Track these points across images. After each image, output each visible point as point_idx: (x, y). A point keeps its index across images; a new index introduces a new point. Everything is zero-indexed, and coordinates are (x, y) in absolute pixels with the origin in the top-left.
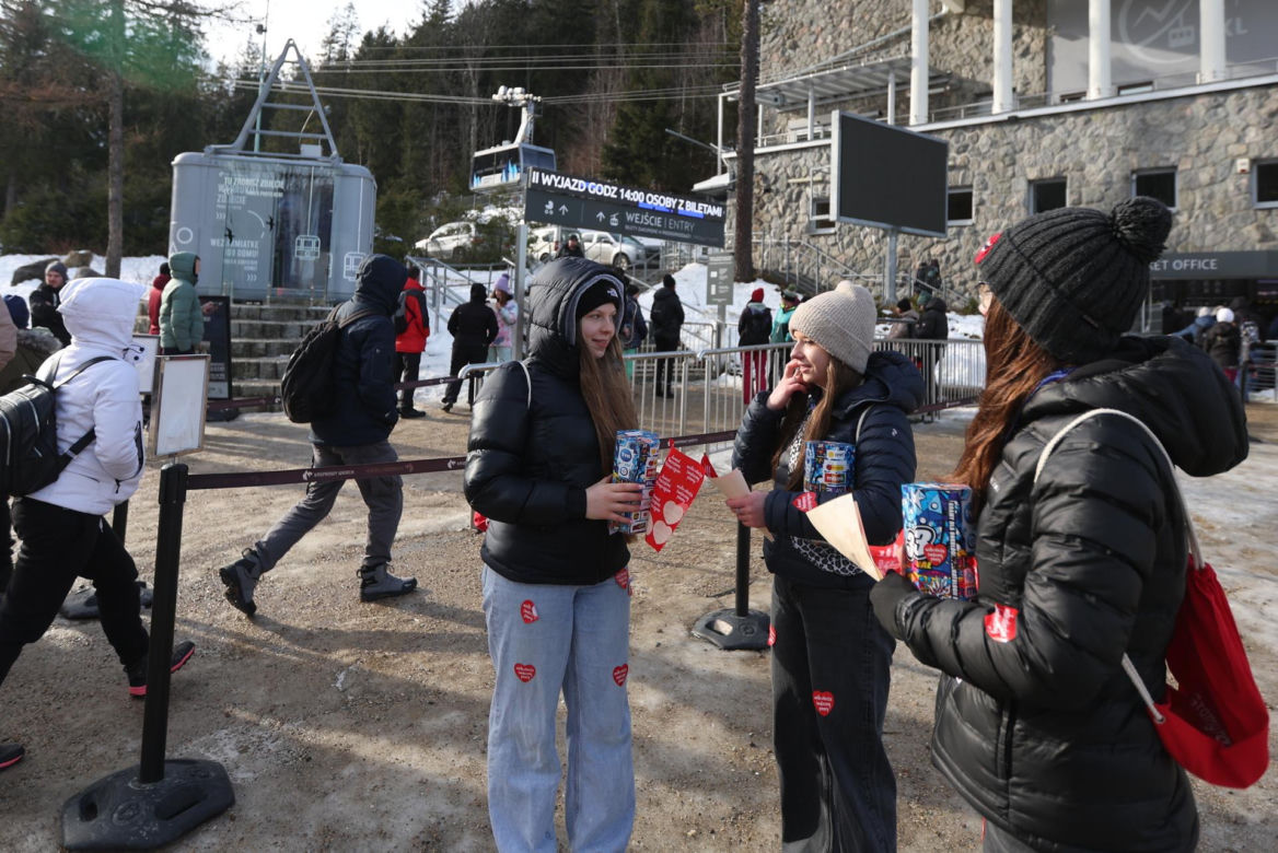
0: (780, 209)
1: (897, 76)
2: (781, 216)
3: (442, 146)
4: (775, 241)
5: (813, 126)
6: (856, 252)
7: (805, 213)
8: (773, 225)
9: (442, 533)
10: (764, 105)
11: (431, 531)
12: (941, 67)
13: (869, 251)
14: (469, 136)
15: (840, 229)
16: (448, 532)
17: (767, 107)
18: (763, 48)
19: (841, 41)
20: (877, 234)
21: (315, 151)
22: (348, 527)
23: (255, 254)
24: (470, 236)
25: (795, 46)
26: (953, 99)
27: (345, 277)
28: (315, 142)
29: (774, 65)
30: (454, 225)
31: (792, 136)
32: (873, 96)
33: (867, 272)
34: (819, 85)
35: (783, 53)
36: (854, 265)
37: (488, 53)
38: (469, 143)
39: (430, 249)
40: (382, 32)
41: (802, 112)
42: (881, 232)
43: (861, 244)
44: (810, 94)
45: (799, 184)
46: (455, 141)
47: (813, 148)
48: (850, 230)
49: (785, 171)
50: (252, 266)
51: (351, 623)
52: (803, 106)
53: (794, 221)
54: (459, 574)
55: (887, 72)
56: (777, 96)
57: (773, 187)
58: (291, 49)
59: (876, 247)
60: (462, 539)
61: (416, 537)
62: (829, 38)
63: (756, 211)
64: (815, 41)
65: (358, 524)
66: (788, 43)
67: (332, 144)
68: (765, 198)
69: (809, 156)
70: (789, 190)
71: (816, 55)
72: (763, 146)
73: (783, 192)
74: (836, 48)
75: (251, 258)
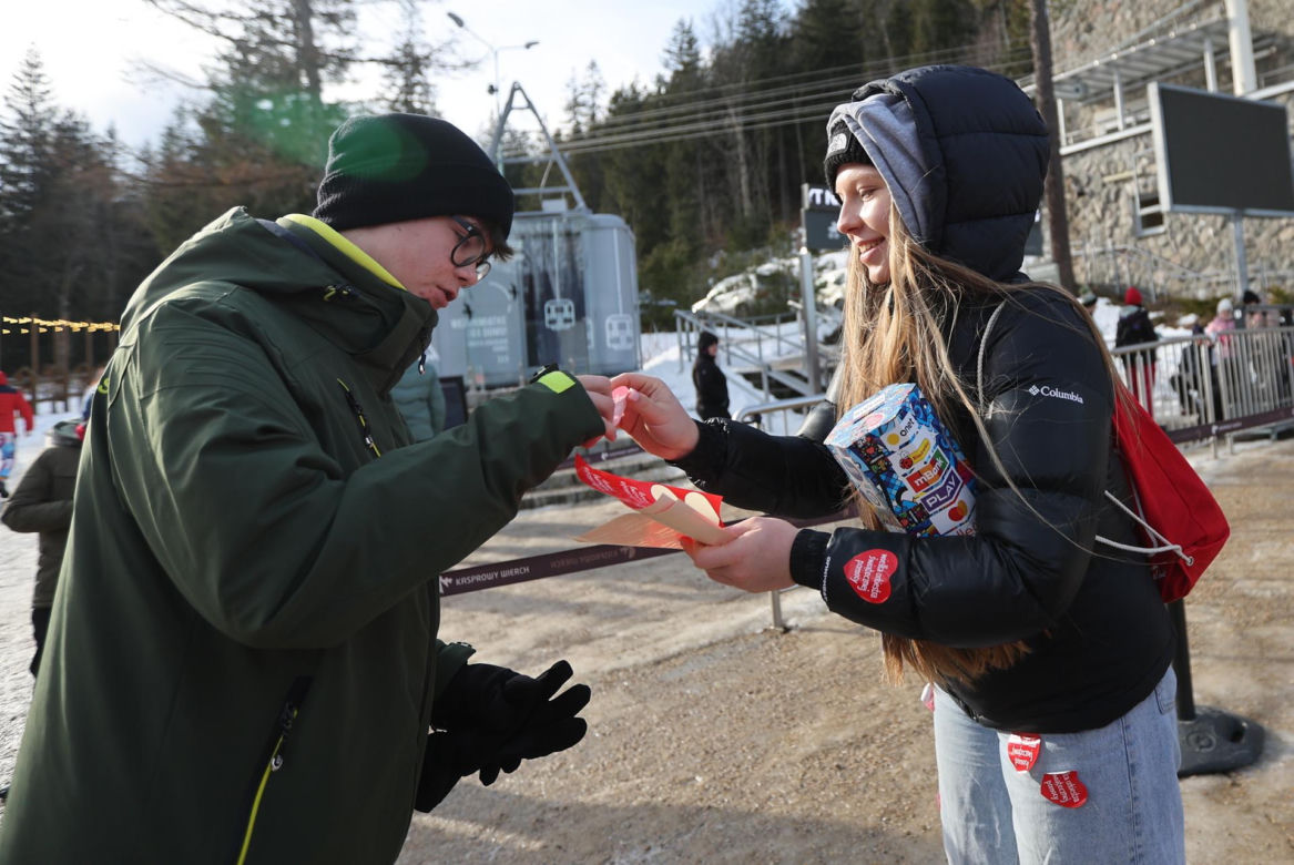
0: (1098, 212)
1: (1214, 44)
2: (1100, 220)
3: (712, 202)
4: (1099, 249)
5: (1124, 116)
6: (1192, 250)
7: (1126, 214)
8: (1092, 231)
9: (737, 638)
10: (1064, 100)
11: (720, 637)
12: (1262, 26)
13: (1207, 247)
14: (740, 186)
15: (1170, 226)
16: (744, 636)
17: (1066, 102)
18: (1054, 36)
19: (1142, 15)
20: (1213, 225)
21: (559, 206)
22: (611, 644)
23: (503, 331)
24: (752, 289)
25: (1090, 29)
26: (1282, 60)
27: (609, 344)
28: (556, 196)
29: (1069, 54)
30: (733, 280)
31: (1098, 130)
32: (1188, 73)
33: (1209, 271)
34: (1125, 67)
35: (1078, 38)
36: (1192, 265)
37: (749, 90)
38: (741, 195)
39: (710, 310)
40: (633, 87)
41: (1108, 102)
42: (1220, 220)
43: (1196, 240)
44: (1116, 78)
45: (1116, 182)
46: (727, 194)
47: (1125, 139)
48: (1183, 226)
49: (1098, 169)
50: (501, 346)
51: (603, 794)
52: (1108, 95)
53: (1116, 224)
54: (760, 697)
55: (1200, 41)
56: (1079, 86)
57: (1087, 190)
58: (518, 94)
59: (1216, 241)
60: (763, 643)
61: (701, 648)
62: (1128, 15)
63: (1072, 219)
64: (1113, 19)
65: (625, 638)
66: (1082, 26)
67: (578, 196)
68: (1079, 203)
69: (1124, 149)
70: (1105, 191)
71: (1115, 34)
72: (1068, 144)
73: (1099, 194)
74: (1138, 24)
75: (499, 337)
